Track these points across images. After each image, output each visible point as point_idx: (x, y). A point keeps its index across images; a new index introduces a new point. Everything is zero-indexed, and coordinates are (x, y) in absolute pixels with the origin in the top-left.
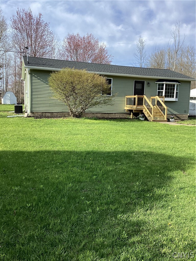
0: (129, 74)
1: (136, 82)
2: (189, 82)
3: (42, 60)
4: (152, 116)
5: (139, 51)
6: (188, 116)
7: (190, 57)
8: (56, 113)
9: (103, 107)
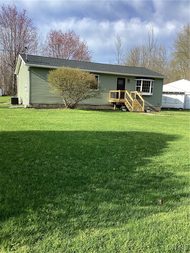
0: (112, 72)
1: (119, 79)
2: (162, 79)
3: (37, 57)
4: (132, 108)
5: (116, 48)
6: (161, 108)
7: (162, 54)
8: (51, 105)
9: (93, 100)
